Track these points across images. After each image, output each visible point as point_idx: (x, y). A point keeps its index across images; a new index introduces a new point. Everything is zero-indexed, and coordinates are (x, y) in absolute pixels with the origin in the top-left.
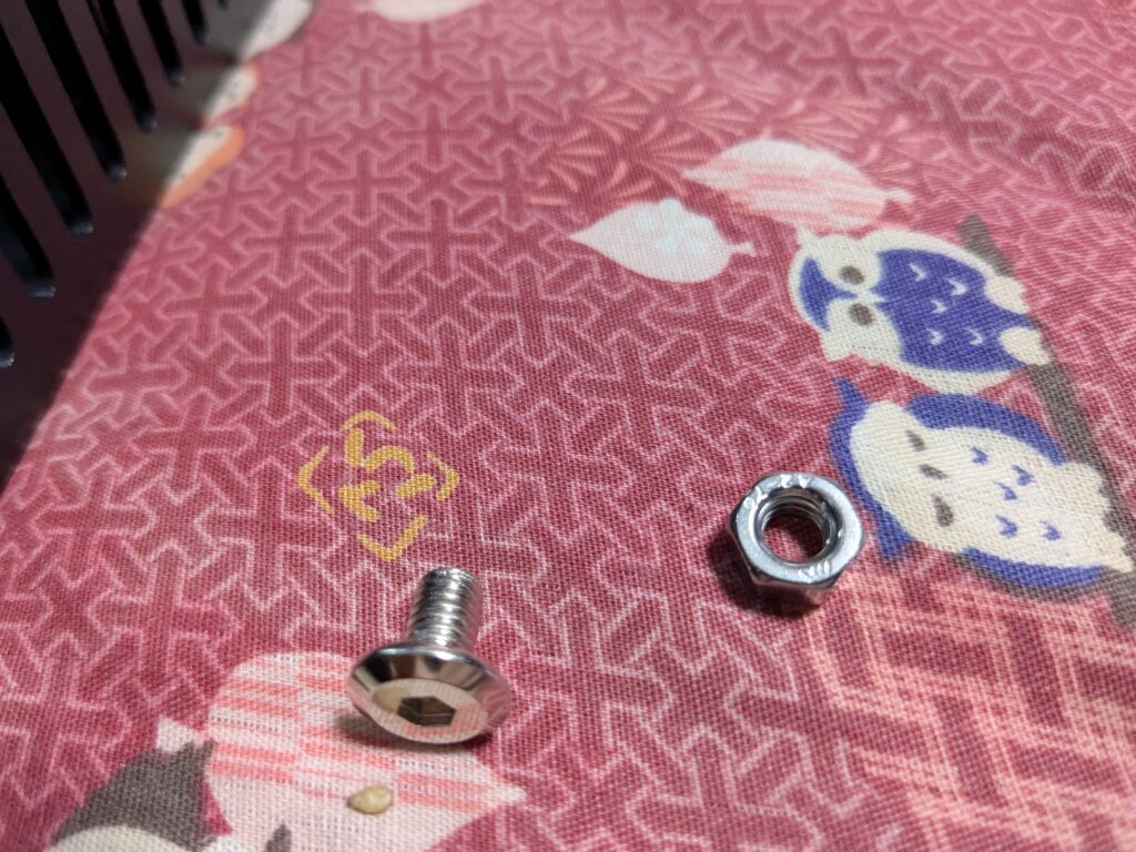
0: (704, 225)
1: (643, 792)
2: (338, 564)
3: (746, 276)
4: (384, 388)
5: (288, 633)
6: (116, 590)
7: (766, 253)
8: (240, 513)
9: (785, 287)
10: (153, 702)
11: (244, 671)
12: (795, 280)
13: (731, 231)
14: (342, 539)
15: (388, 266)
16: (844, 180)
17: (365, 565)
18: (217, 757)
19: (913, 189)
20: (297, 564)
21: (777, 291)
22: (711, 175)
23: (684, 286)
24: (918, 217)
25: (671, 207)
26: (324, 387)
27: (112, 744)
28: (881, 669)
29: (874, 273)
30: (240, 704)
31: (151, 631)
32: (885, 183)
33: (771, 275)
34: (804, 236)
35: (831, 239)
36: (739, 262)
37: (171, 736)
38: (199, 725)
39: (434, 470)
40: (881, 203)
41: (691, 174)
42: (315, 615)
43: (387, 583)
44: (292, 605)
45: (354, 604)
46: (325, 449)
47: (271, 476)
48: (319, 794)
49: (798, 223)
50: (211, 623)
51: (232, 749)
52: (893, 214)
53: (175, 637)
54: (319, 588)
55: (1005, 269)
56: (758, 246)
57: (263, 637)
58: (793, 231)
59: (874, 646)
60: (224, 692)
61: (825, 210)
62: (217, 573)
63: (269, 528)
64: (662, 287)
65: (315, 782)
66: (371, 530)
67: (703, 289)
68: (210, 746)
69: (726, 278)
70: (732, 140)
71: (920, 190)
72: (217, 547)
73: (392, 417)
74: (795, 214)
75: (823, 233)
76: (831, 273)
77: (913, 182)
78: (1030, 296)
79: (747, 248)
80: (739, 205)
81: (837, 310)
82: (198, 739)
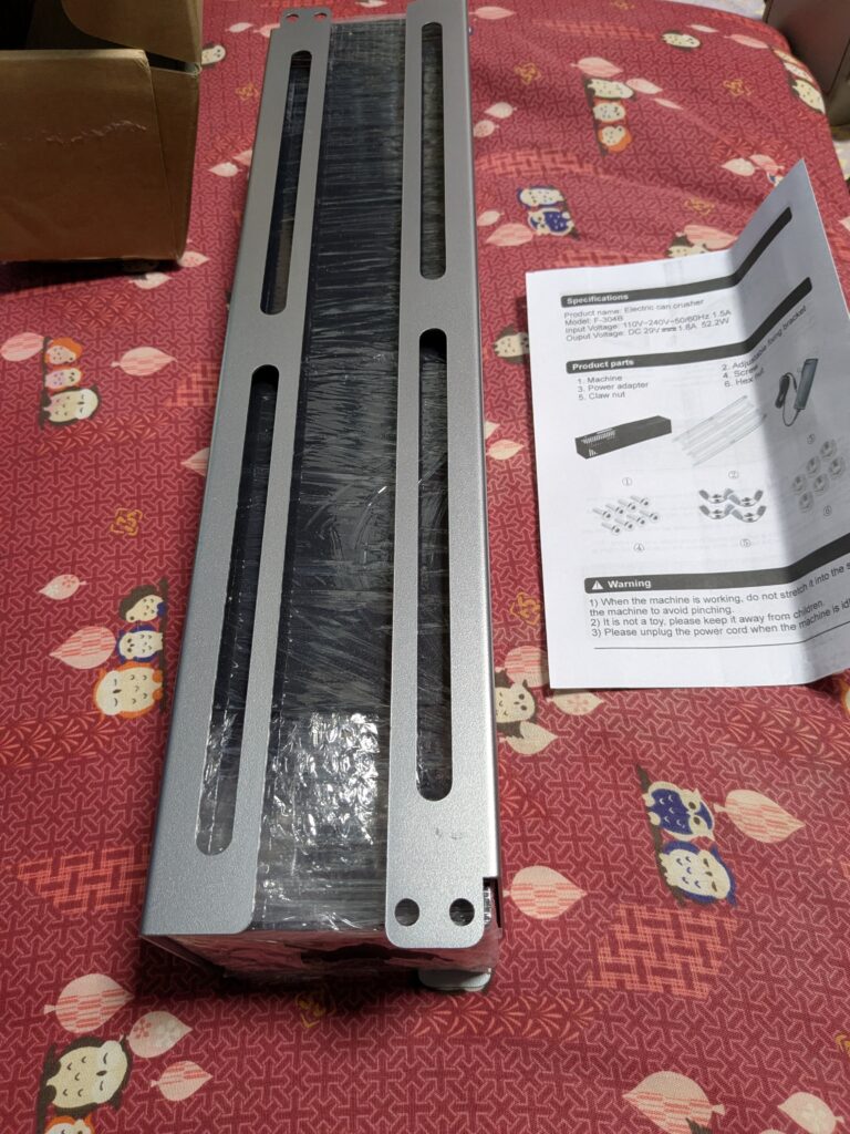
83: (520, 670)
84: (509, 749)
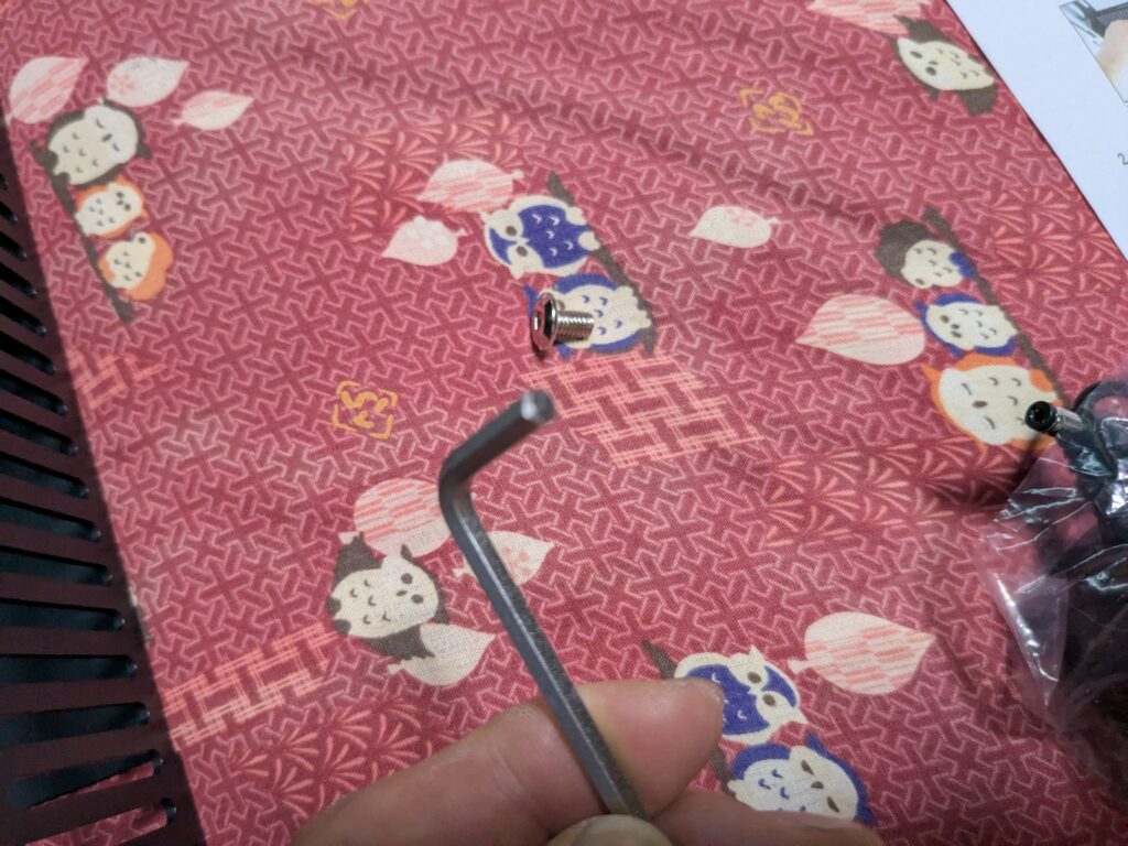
0: (438, 225)
1: (514, 474)
2: (368, 448)
3: (468, 248)
4: (343, 368)
5: (366, 483)
6: (290, 501)
7: (471, 232)
8: (319, 448)
9: (486, 248)
10: (333, 530)
11: (360, 503)
12: (489, 243)
13: (452, 226)
14: (365, 439)
15: (307, 304)
16: (491, 175)
17: (379, 444)
18: (367, 536)
19: (522, 168)
20: (353, 456)
21: (483, 251)
22: (429, 196)
23: (445, 264)
24: (529, 185)
25: (420, 220)
26: (317, 377)
27: (328, 551)
28: (576, 397)
29: (519, 226)
30: (363, 515)
31: (316, 508)
32: (508, 170)
33: (478, 244)
34: (484, 216)
35: (496, 213)
36: (462, 241)
37: (346, 538)
38: (354, 529)
39: (385, 396)
40: (510, 183)
41: (420, 198)
42: (371, 471)
43: (391, 447)
44: (361, 472)
45: (382, 460)
46: (336, 406)
47: (321, 428)
48: (409, 529)
49: (479, 210)
50: (336, 493)
51: (371, 531)
52: (518, 188)
53: (327, 505)
54: (368, 461)
55: (571, 203)
56: (467, 230)
57: (358, 488)
58: (478, 215)
59: (571, 390)
60: (356, 514)
61: (488, 198)
62: (325, 474)
63: (335, 448)
64: (435, 269)
65: (405, 526)
66: (373, 430)
67: (453, 263)
68: (362, 534)
69: (460, 253)
70: (432, 169)
71: (526, 168)
72: (319, 465)
73: (355, 380)
74: (476, 205)
75: (491, 212)
76: (503, 234)
77: (520, 163)
78: (585, 213)
79: (462, 232)
80: (450, 209)
81: (511, 251)
82: (356, 534)
83: (388, 530)
84: (414, 683)
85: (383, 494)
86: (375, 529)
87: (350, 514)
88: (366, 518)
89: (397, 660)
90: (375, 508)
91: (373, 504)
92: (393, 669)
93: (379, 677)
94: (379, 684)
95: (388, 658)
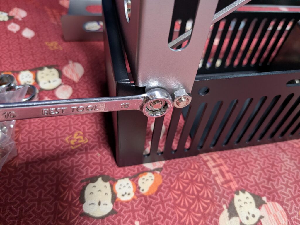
2: (295, 209)
5: (284, 206)
8: (293, 194)
20: (292, 204)
27: (259, 193)
31: (273, 191)
37: (264, 199)
38: (268, 201)
44: (287, 205)
45: (292, 213)
48: (270, 219)
50: (279, 197)
51: (268, 206)
53: (275, 194)
54: (291, 208)
57: (282, 204)
60: (273, 202)
62: (285, 194)
63: (294, 198)
65: (270, 218)
68: (266, 204)
72: (287, 193)
82: (266, 202)
83: (269, 212)
84: (220, 212)
85: (281, 212)
86: (268, 208)
87: (273, 200)
88: (272, 205)
89: (228, 208)
90: (276, 209)
91: (277, 208)
92: (224, 207)
93: (222, 202)
94: (220, 201)
95: (228, 205)
